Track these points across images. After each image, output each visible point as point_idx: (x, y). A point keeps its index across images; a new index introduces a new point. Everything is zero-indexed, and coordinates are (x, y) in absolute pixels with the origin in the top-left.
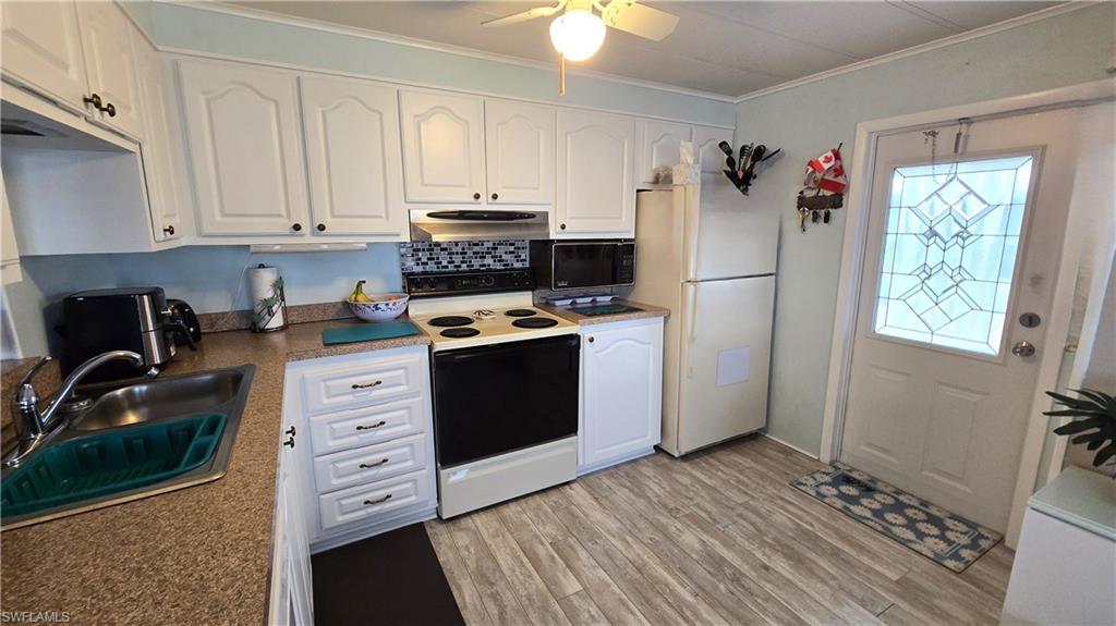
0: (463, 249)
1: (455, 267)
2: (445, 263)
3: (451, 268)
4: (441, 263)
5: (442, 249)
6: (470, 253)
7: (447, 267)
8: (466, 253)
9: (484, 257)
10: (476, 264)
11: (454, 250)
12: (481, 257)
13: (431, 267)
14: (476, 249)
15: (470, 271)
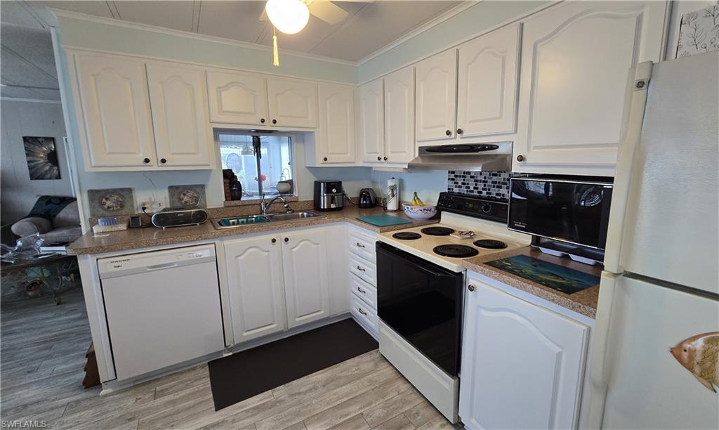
0: (485, 178)
1: (479, 192)
2: (472, 188)
3: (476, 193)
4: (469, 188)
5: (472, 177)
6: (490, 183)
7: (473, 192)
8: (486, 182)
9: (501, 187)
10: (494, 191)
11: (479, 179)
12: (497, 187)
13: (464, 190)
14: (495, 179)
15: (488, 198)
